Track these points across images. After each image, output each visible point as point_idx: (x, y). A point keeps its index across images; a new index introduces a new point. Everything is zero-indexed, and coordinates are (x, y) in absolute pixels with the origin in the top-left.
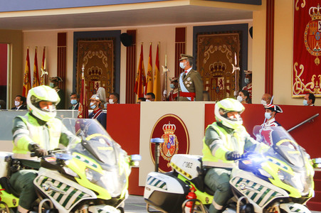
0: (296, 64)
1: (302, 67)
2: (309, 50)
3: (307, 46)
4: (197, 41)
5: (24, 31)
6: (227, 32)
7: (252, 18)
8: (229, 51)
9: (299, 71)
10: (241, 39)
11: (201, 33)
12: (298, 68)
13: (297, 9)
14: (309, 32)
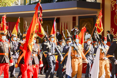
0: (112, 28)
1: (113, 29)
2: (115, 24)
3: (115, 23)
4: (79, 21)
5: (24, 18)
6: (89, 18)
7: (97, 13)
8: (90, 24)
9: (113, 31)
10: (94, 20)
11: (81, 19)
12: (112, 30)
13: (112, 10)
14: (115, 18)
